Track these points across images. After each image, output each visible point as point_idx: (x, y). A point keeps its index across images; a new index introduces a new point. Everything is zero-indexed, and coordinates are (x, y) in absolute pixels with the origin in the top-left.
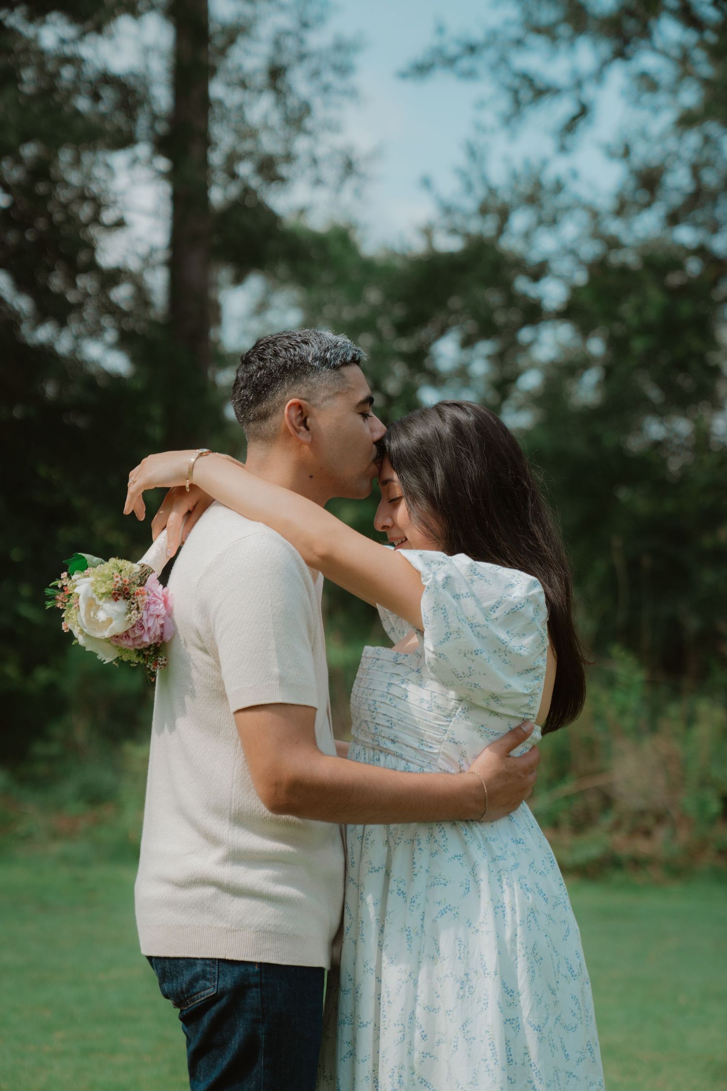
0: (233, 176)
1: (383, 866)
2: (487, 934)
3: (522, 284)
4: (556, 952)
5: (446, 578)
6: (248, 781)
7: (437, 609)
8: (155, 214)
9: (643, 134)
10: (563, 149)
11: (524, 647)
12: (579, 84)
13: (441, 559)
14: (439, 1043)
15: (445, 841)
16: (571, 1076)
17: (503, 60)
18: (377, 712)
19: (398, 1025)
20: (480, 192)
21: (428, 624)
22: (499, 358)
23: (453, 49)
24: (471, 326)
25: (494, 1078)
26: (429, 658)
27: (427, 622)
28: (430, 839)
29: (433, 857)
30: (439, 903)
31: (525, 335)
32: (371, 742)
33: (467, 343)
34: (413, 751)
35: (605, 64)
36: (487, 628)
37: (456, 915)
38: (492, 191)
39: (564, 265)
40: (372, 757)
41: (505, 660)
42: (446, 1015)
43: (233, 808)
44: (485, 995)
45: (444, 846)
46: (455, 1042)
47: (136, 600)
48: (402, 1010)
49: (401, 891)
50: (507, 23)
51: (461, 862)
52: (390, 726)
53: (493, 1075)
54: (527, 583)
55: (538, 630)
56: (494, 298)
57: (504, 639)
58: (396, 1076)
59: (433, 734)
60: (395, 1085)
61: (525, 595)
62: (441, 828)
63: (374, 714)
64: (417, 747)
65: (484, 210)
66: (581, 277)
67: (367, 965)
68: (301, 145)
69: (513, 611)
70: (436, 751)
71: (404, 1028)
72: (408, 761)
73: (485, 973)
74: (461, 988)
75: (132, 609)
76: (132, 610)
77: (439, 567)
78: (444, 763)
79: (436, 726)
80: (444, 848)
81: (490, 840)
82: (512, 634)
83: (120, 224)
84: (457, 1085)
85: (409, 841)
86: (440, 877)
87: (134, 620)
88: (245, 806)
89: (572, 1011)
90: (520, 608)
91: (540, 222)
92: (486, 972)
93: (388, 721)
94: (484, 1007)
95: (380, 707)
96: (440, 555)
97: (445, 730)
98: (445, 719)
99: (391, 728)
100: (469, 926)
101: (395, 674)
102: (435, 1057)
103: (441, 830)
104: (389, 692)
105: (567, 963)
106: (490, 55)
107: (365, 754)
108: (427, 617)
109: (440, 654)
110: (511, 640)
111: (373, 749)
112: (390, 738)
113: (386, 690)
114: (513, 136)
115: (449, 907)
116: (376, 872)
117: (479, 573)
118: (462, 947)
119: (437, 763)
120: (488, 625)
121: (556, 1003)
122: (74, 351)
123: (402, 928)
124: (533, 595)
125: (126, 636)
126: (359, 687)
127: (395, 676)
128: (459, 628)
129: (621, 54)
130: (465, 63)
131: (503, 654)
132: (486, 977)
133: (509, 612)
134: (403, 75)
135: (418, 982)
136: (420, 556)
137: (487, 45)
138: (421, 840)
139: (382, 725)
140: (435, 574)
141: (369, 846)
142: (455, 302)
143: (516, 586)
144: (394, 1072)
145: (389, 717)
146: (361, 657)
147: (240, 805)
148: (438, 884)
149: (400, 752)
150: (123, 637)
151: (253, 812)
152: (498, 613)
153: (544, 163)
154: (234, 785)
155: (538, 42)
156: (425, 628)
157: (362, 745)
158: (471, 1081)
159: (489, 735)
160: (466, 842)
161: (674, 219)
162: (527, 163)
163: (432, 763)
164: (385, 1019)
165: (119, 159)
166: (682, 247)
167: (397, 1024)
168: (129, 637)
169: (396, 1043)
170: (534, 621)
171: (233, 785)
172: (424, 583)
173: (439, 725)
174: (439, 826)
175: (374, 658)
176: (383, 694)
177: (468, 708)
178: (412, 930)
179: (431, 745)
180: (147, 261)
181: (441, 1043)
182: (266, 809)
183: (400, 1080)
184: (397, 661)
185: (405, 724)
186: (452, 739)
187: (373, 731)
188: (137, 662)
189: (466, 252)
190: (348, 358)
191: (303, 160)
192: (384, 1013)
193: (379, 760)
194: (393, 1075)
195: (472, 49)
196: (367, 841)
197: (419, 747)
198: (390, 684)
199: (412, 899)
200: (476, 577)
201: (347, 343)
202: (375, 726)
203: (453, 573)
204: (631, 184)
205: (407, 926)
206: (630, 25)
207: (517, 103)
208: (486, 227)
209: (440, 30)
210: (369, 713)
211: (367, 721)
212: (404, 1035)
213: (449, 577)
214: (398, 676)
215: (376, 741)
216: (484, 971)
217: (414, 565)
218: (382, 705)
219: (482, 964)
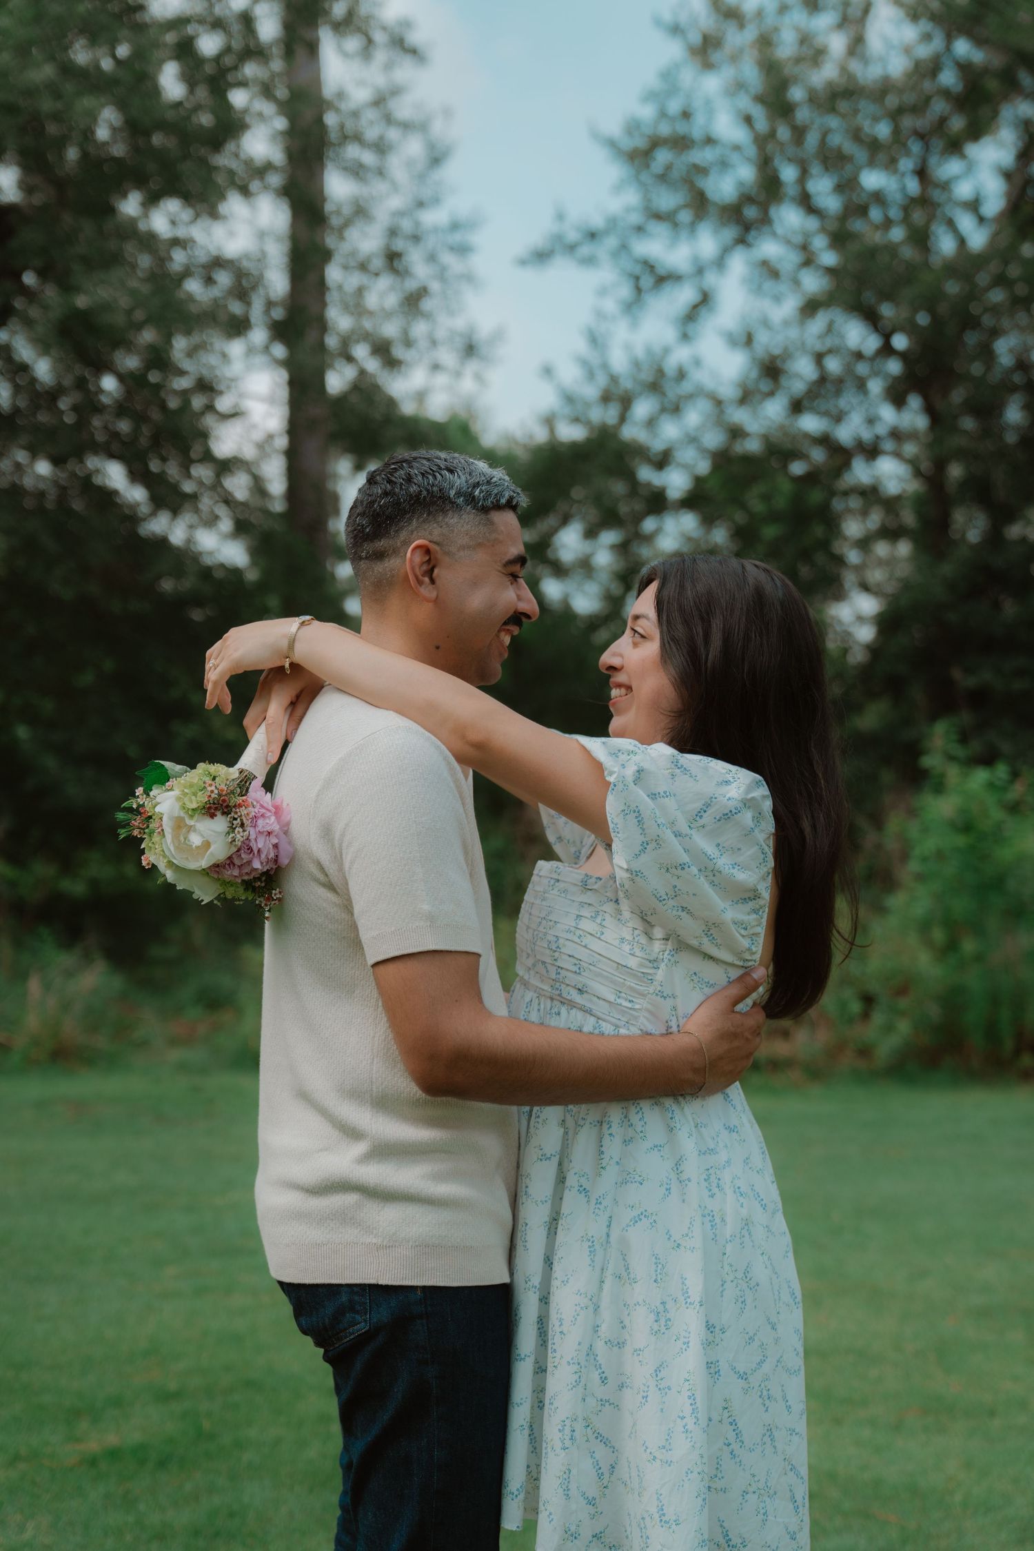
0: (350, 359)
1: (556, 1152)
2: (692, 1251)
3: (646, 474)
4: (776, 1273)
5: (638, 771)
6: (393, 1053)
7: (628, 812)
8: (271, 400)
9: (766, 323)
10: (685, 337)
11: (739, 866)
12: (700, 271)
13: (631, 748)
14: (622, 1387)
15: (643, 1126)
16: (794, 1433)
17: (624, 247)
18: (560, 952)
19: (574, 1363)
20: (602, 380)
21: (618, 833)
22: (622, 548)
23: (572, 236)
24: (593, 514)
25: (692, 1443)
26: (621, 879)
27: (616, 830)
28: (623, 1121)
29: (626, 1145)
30: (633, 1207)
31: (649, 524)
32: (550, 990)
33: (591, 533)
34: (606, 1005)
35: (725, 252)
36: (690, 838)
37: (653, 1224)
38: (614, 379)
39: (688, 455)
40: (549, 1009)
41: (713, 882)
42: (634, 1354)
43: (374, 1089)
44: (686, 1331)
45: (642, 1132)
46: (644, 1392)
47: (239, 814)
48: (579, 1344)
49: (583, 1188)
50: (628, 210)
51: (662, 1154)
52: (578, 971)
53: (692, 1437)
54: (747, 781)
55: (758, 845)
56: (618, 488)
57: (711, 854)
58: (567, 1430)
59: (634, 985)
60: (565, 1441)
61: (743, 797)
62: (638, 1108)
63: (556, 954)
64: (612, 1000)
65: (606, 398)
66: (703, 467)
67: (529, 1280)
68: (420, 329)
69: (726, 817)
70: (637, 1007)
71: (581, 1367)
72: (599, 1018)
73: (686, 1302)
74: (656, 1321)
75: (234, 826)
76: (235, 828)
77: (629, 757)
78: (646, 1022)
79: (639, 974)
80: (642, 1135)
81: (701, 1126)
82: (723, 847)
83: (235, 414)
84: (644, 1448)
85: (596, 1123)
86: (635, 1173)
87: (238, 840)
88: (390, 1087)
89: (795, 1350)
90: (736, 813)
91: (663, 410)
92: (689, 1300)
93: (575, 964)
94: (684, 1347)
95: (564, 945)
96: (630, 743)
97: (651, 979)
98: (651, 965)
99: (579, 974)
100: (669, 1239)
101: (586, 903)
102: (616, 1404)
103: (638, 1112)
104: (579, 927)
105: (789, 1287)
106: (611, 242)
107: (539, 1004)
108: (616, 824)
109: (636, 872)
110: (721, 855)
111: (552, 999)
112: (577, 987)
113: (574, 925)
114: (635, 324)
115: (644, 1213)
116: (548, 1161)
117: (682, 766)
118: (660, 1266)
119: (637, 1022)
120: (691, 835)
121: (777, 1340)
122: (189, 541)
123: (582, 1237)
124: (753, 799)
125: (229, 864)
126: (530, 914)
127: (586, 906)
128: (658, 836)
129: (742, 241)
130: (585, 250)
131: (711, 874)
132: (687, 1308)
133: (721, 818)
134: (523, 262)
135: (599, 1307)
136: (604, 743)
137: (607, 232)
138: (612, 1122)
139: (567, 970)
140: (623, 766)
141: (540, 1126)
142: (577, 493)
143: (733, 784)
144: (565, 1425)
145: (577, 959)
146: (532, 874)
147: (384, 1086)
148: (632, 1182)
149: (588, 1005)
150: (227, 866)
151: (401, 1094)
152: (707, 819)
153: (667, 351)
154: (375, 1059)
155: (660, 230)
156: (614, 839)
157: (535, 992)
158: (664, 1445)
159: (704, 986)
160: (672, 1129)
161: (797, 407)
162: (649, 351)
163: (631, 1022)
164: (555, 1355)
165: (236, 348)
166: (806, 435)
167: (571, 1362)
168: (234, 865)
169: (570, 1387)
170: (754, 831)
171: (373, 1060)
172: (607, 778)
173: (643, 973)
174: (636, 1105)
175: (552, 878)
176: (569, 929)
177: (677, 949)
178: (596, 1241)
179: (631, 999)
180: (263, 446)
181: (625, 1388)
182: (417, 1089)
183: (572, 1436)
184: (586, 885)
185: (598, 970)
186: (660, 991)
187: (554, 976)
188: (243, 898)
189: (588, 441)
190: (501, 500)
191: (423, 344)
192: (554, 1347)
193: (559, 1014)
194: (563, 1429)
195: (592, 235)
196: (537, 1120)
197: (615, 1000)
198: (579, 917)
199: (597, 1199)
200: (679, 771)
201: (504, 480)
202: (557, 970)
203: (646, 765)
204: (754, 374)
205: (590, 1235)
206: (751, 212)
207: (639, 290)
208: (609, 415)
209: (560, 217)
210: (548, 952)
211: (545, 962)
212: (580, 1377)
213: (642, 771)
214: (590, 907)
215: (557, 989)
216: (685, 1299)
217: (594, 755)
218: (567, 943)
219: (683, 1290)
